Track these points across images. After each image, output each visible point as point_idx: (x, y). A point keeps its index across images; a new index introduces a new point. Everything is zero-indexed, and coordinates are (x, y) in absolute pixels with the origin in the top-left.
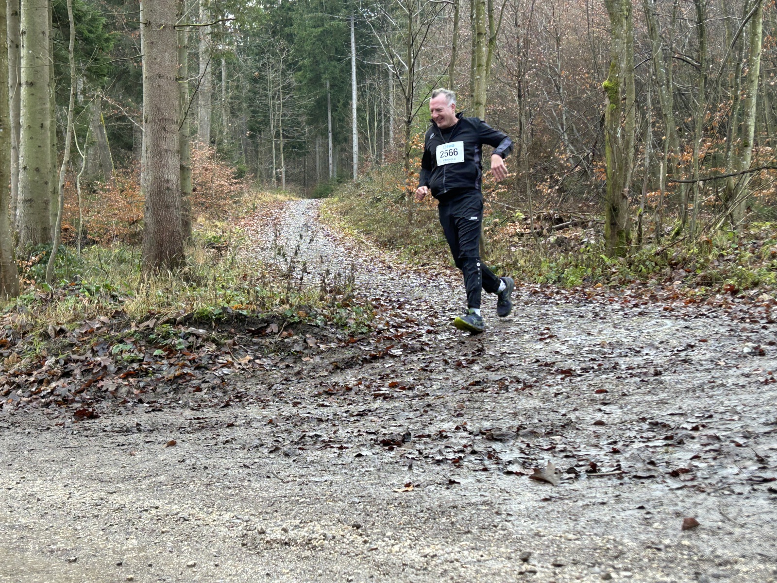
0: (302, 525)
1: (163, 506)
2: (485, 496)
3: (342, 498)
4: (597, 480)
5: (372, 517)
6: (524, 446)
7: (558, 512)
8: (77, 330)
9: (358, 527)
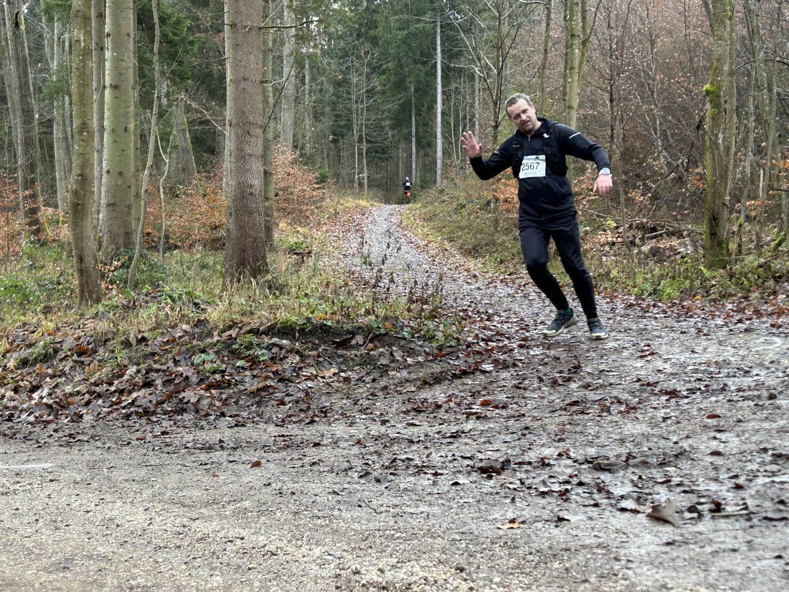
0: (399, 565)
1: (249, 537)
2: (599, 537)
3: (442, 534)
4: (723, 521)
5: (476, 558)
6: (635, 478)
7: (685, 559)
8: (159, 339)
9: (462, 570)
